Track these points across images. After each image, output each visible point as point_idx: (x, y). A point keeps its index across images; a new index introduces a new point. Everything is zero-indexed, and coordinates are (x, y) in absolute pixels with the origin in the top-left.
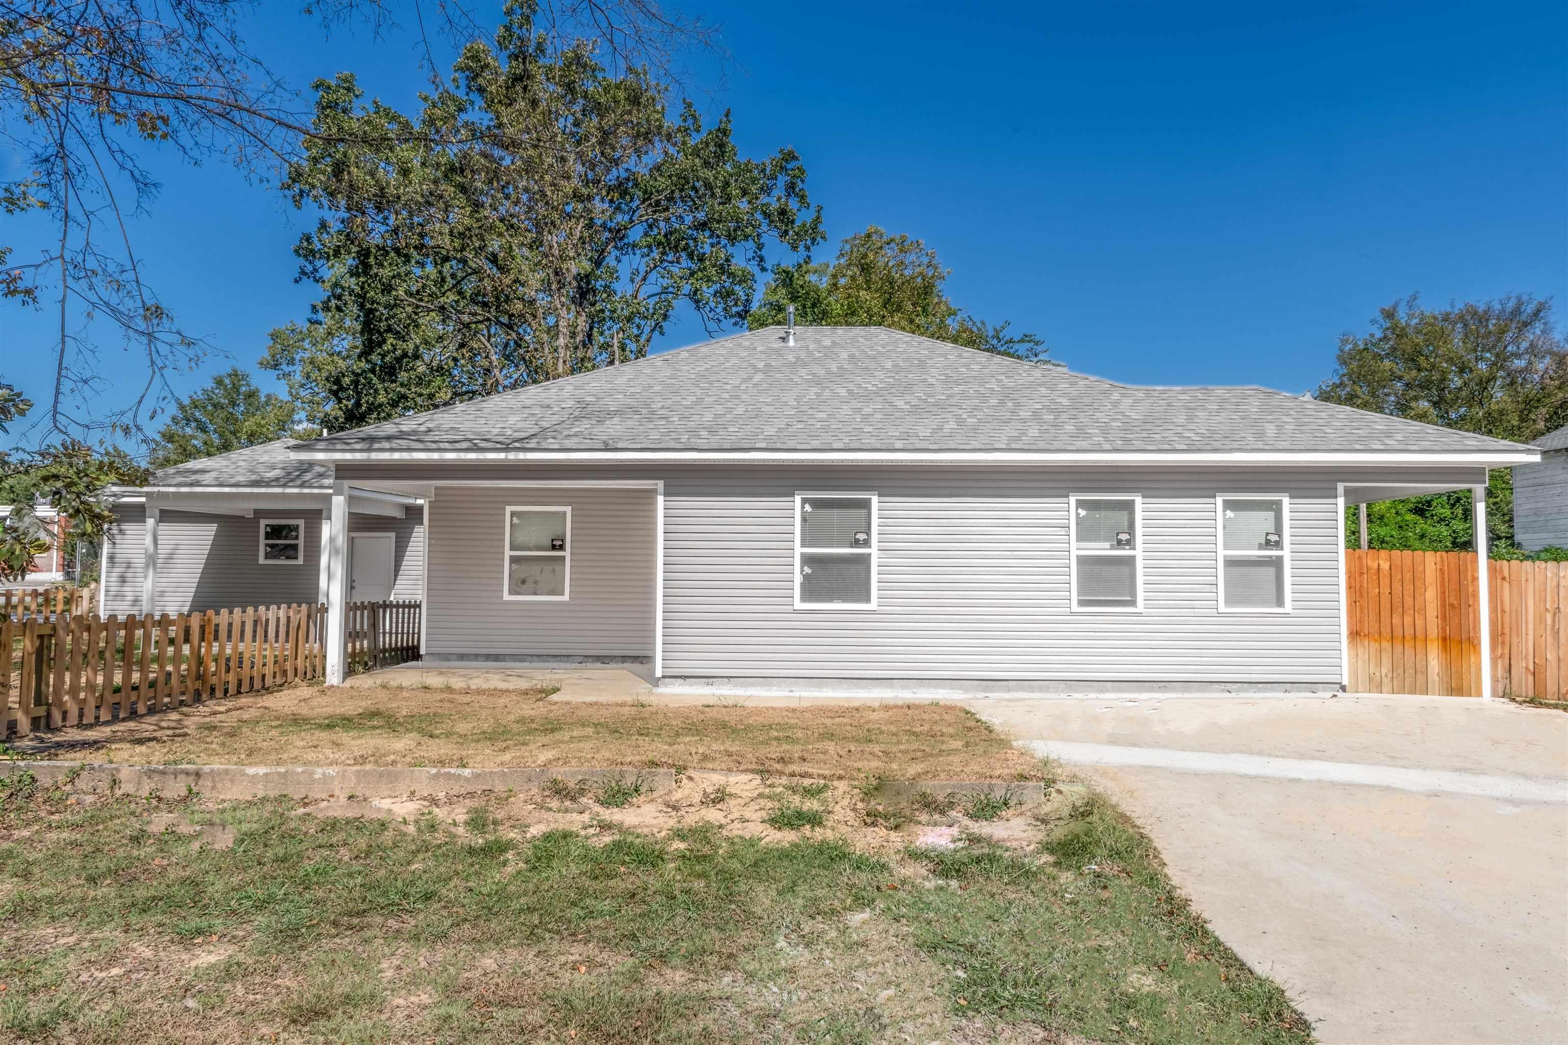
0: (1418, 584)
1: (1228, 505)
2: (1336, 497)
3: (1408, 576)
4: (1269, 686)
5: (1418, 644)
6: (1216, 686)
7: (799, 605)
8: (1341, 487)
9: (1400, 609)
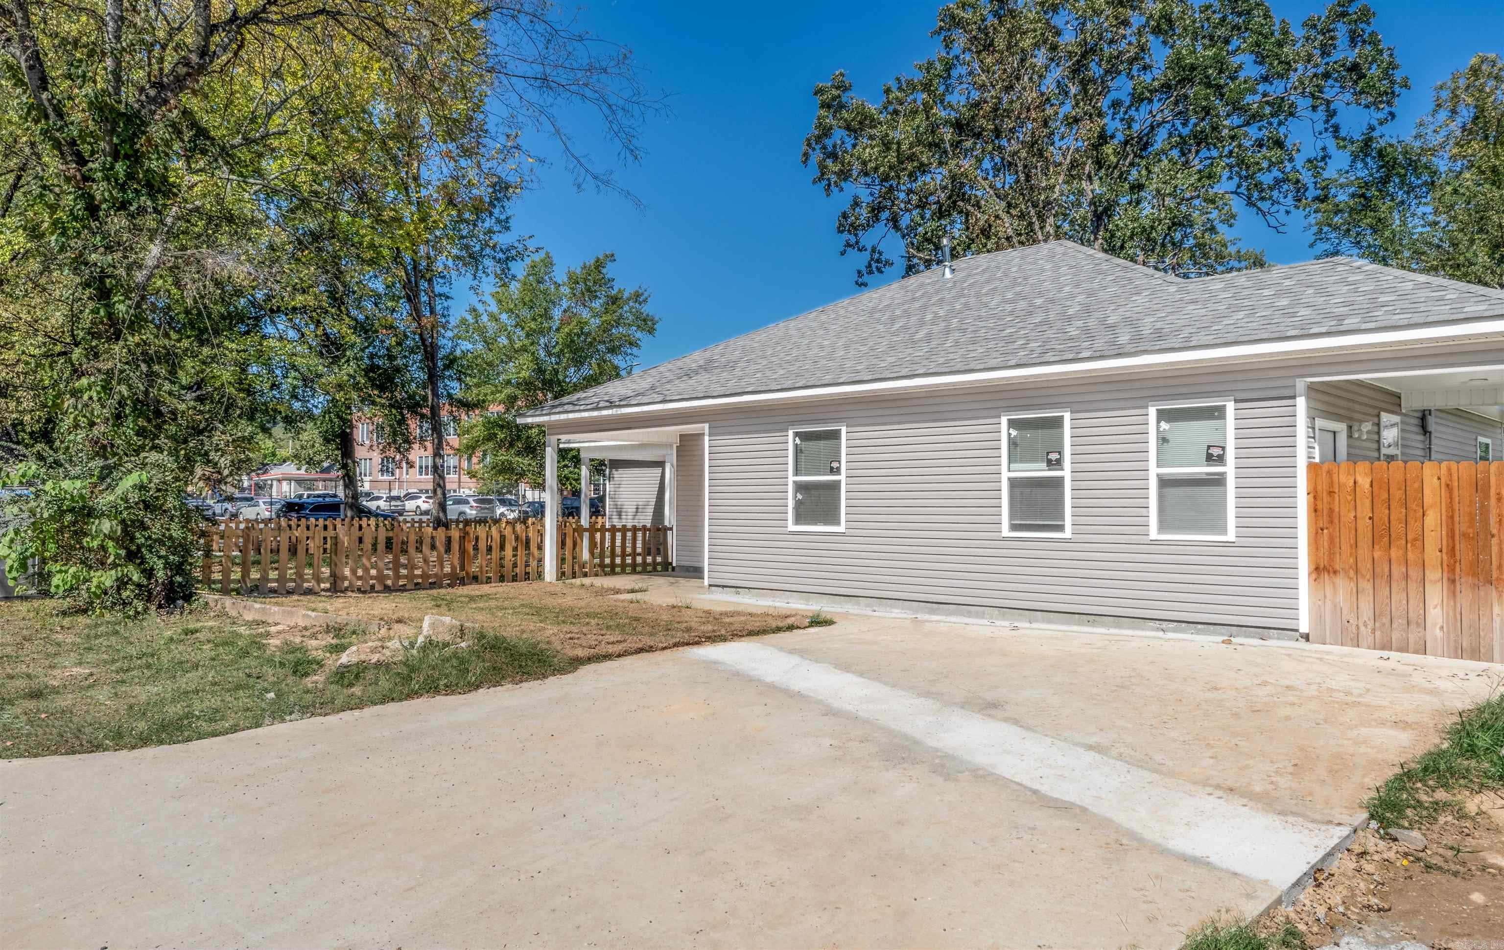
0: (1413, 505)
1: (1162, 415)
2: (1294, 397)
3: (1397, 495)
4: (1212, 627)
5: (1412, 586)
6: (1151, 624)
7: (792, 527)
8: (1301, 384)
9: (1386, 539)
